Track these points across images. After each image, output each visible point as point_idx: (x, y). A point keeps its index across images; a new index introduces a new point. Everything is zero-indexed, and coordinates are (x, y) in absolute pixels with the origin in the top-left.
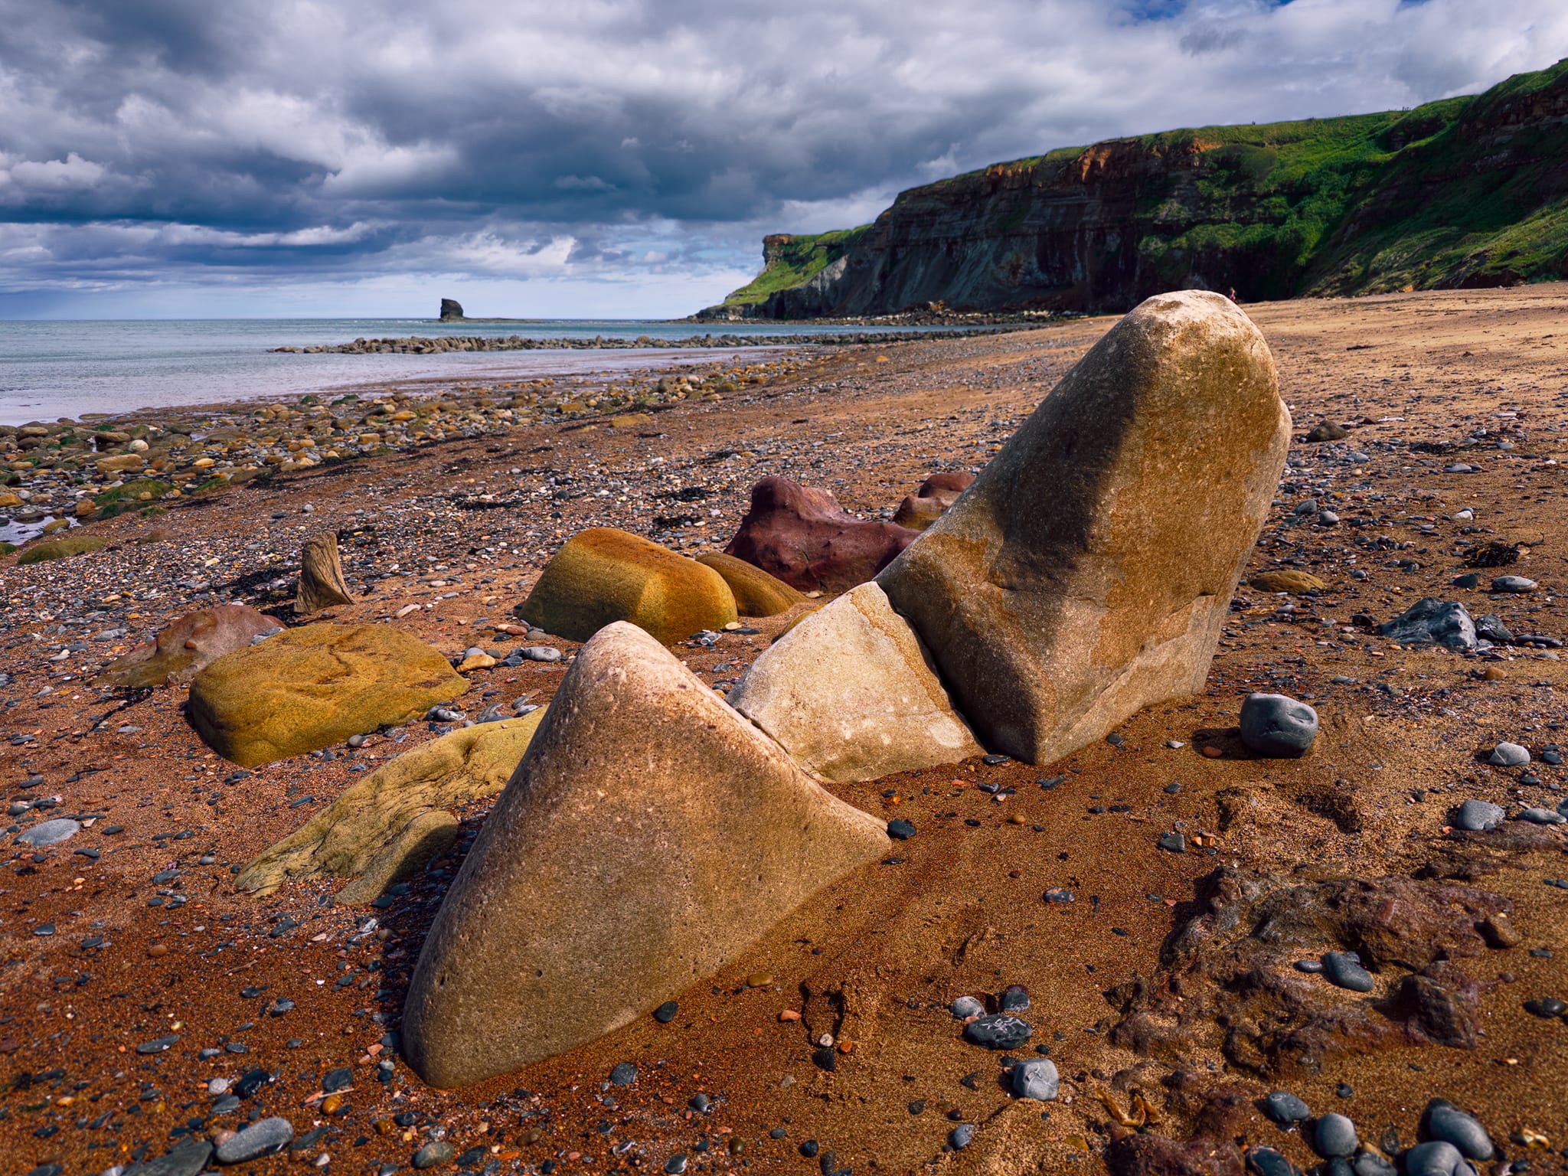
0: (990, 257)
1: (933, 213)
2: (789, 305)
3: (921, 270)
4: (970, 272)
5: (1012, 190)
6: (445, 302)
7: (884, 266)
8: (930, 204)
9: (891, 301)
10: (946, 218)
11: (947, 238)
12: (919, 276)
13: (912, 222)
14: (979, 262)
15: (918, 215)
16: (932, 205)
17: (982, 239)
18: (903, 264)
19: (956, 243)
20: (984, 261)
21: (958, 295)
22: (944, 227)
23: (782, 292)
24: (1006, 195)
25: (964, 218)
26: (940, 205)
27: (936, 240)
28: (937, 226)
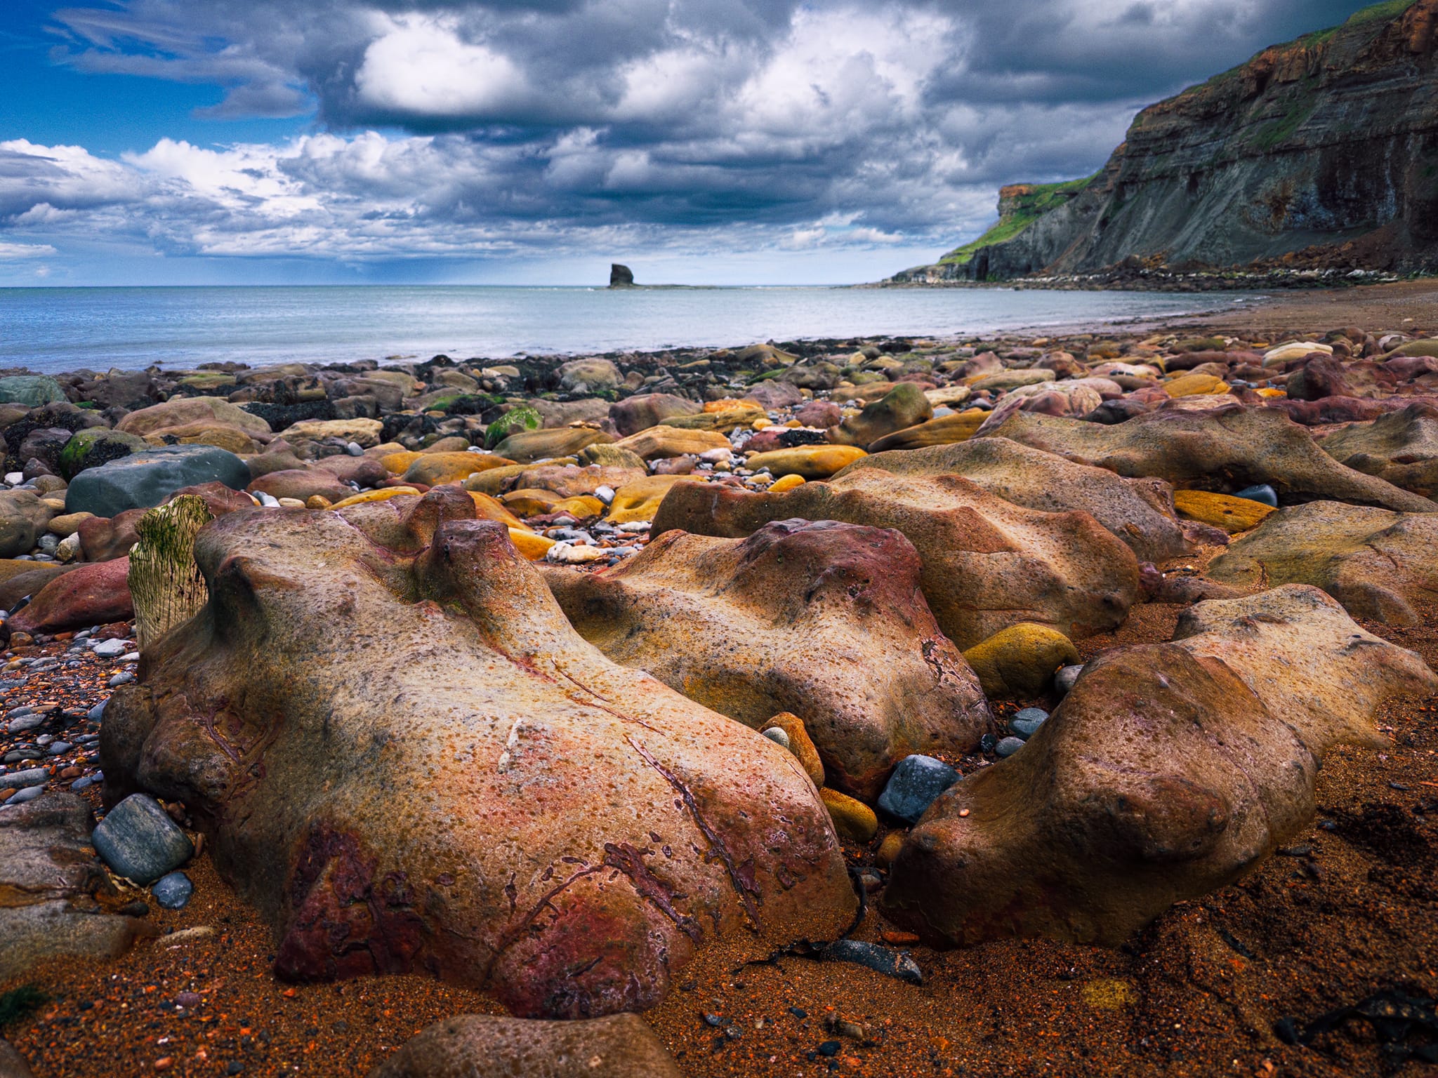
0: (1240, 186)
1: (1174, 134)
2: (993, 263)
3: (1150, 213)
4: (1208, 209)
5: (1286, 83)
6: (616, 269)
7: (1107, 210)
8: (1172, 122)
9: (1107, 256)
10: (1192, 139)
11: (1190, 167)
12: (1145, 223)
13: (1148, 149)
14: (1223, 193)
15: (1157, 140)
16: (1174, 123)
17: (1233, 162)
18: (1127, 208)
19: (1201, 173)
20: (1232, 191)
21: (1185, 243)
22: (1188, 152)
23: (987, 249)
24: (1276, 92)
25: (1214, 138)
26: (1188, 123)
27: (1176, 169)
28: (1179, 152)
